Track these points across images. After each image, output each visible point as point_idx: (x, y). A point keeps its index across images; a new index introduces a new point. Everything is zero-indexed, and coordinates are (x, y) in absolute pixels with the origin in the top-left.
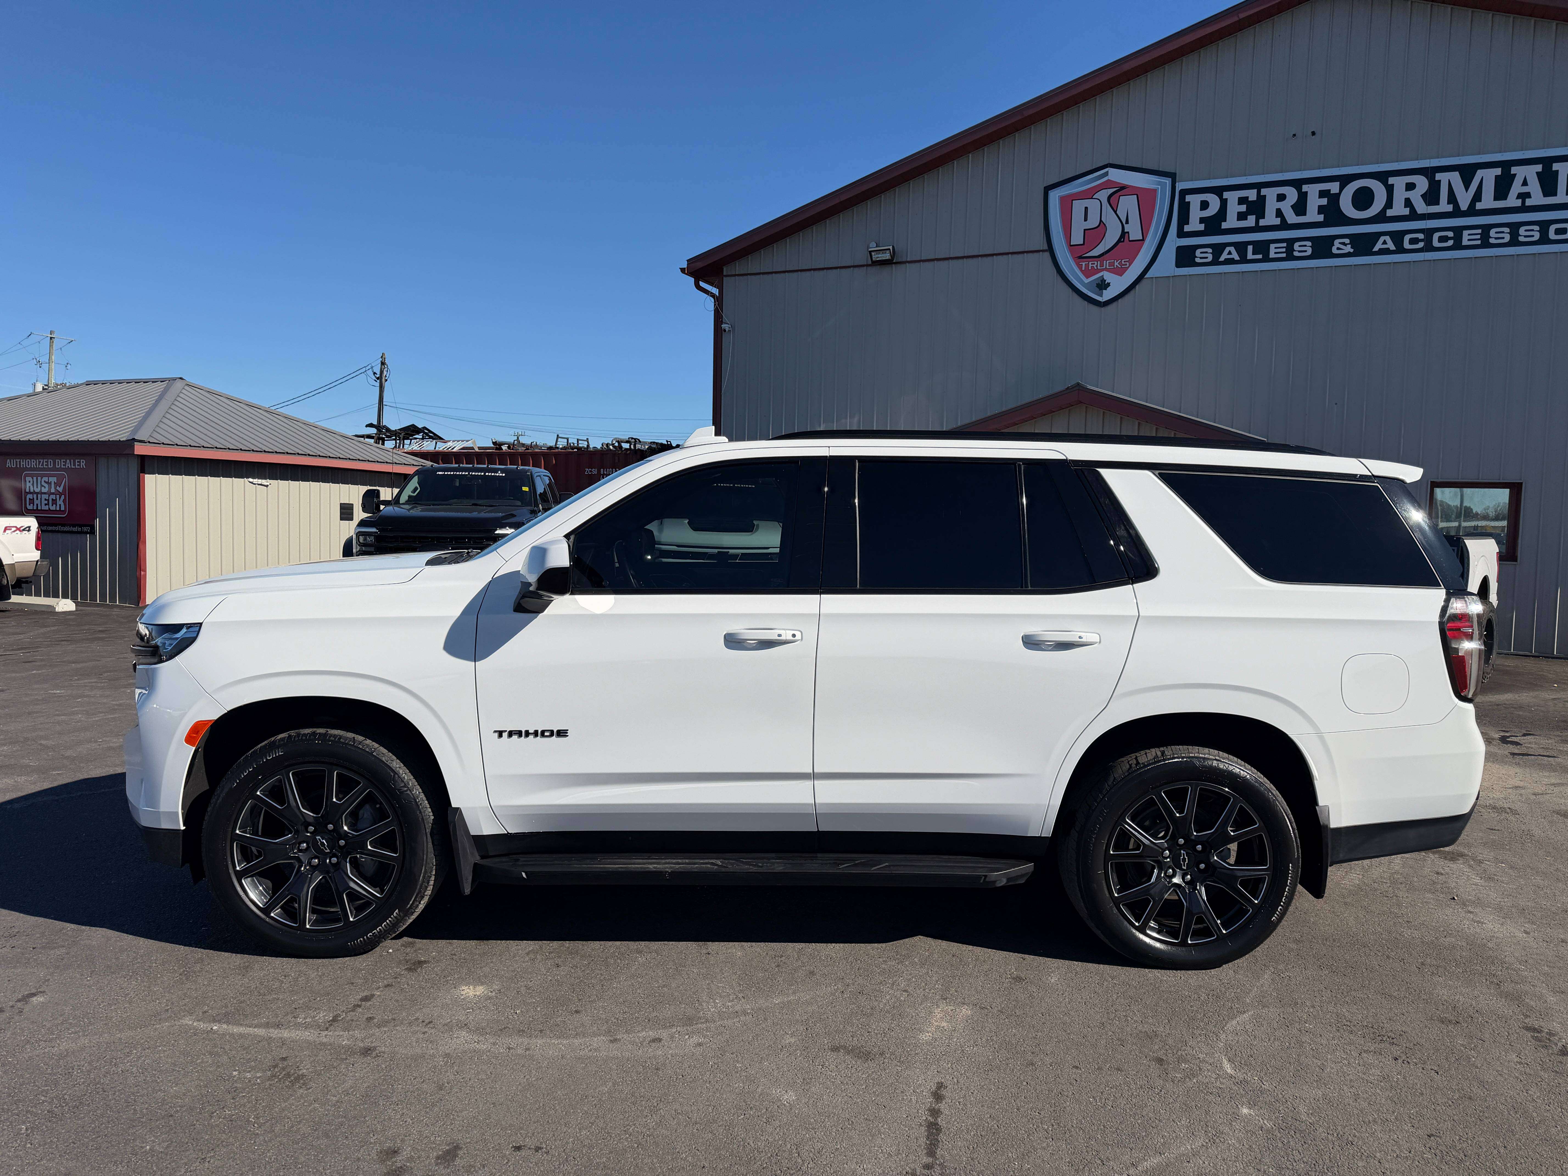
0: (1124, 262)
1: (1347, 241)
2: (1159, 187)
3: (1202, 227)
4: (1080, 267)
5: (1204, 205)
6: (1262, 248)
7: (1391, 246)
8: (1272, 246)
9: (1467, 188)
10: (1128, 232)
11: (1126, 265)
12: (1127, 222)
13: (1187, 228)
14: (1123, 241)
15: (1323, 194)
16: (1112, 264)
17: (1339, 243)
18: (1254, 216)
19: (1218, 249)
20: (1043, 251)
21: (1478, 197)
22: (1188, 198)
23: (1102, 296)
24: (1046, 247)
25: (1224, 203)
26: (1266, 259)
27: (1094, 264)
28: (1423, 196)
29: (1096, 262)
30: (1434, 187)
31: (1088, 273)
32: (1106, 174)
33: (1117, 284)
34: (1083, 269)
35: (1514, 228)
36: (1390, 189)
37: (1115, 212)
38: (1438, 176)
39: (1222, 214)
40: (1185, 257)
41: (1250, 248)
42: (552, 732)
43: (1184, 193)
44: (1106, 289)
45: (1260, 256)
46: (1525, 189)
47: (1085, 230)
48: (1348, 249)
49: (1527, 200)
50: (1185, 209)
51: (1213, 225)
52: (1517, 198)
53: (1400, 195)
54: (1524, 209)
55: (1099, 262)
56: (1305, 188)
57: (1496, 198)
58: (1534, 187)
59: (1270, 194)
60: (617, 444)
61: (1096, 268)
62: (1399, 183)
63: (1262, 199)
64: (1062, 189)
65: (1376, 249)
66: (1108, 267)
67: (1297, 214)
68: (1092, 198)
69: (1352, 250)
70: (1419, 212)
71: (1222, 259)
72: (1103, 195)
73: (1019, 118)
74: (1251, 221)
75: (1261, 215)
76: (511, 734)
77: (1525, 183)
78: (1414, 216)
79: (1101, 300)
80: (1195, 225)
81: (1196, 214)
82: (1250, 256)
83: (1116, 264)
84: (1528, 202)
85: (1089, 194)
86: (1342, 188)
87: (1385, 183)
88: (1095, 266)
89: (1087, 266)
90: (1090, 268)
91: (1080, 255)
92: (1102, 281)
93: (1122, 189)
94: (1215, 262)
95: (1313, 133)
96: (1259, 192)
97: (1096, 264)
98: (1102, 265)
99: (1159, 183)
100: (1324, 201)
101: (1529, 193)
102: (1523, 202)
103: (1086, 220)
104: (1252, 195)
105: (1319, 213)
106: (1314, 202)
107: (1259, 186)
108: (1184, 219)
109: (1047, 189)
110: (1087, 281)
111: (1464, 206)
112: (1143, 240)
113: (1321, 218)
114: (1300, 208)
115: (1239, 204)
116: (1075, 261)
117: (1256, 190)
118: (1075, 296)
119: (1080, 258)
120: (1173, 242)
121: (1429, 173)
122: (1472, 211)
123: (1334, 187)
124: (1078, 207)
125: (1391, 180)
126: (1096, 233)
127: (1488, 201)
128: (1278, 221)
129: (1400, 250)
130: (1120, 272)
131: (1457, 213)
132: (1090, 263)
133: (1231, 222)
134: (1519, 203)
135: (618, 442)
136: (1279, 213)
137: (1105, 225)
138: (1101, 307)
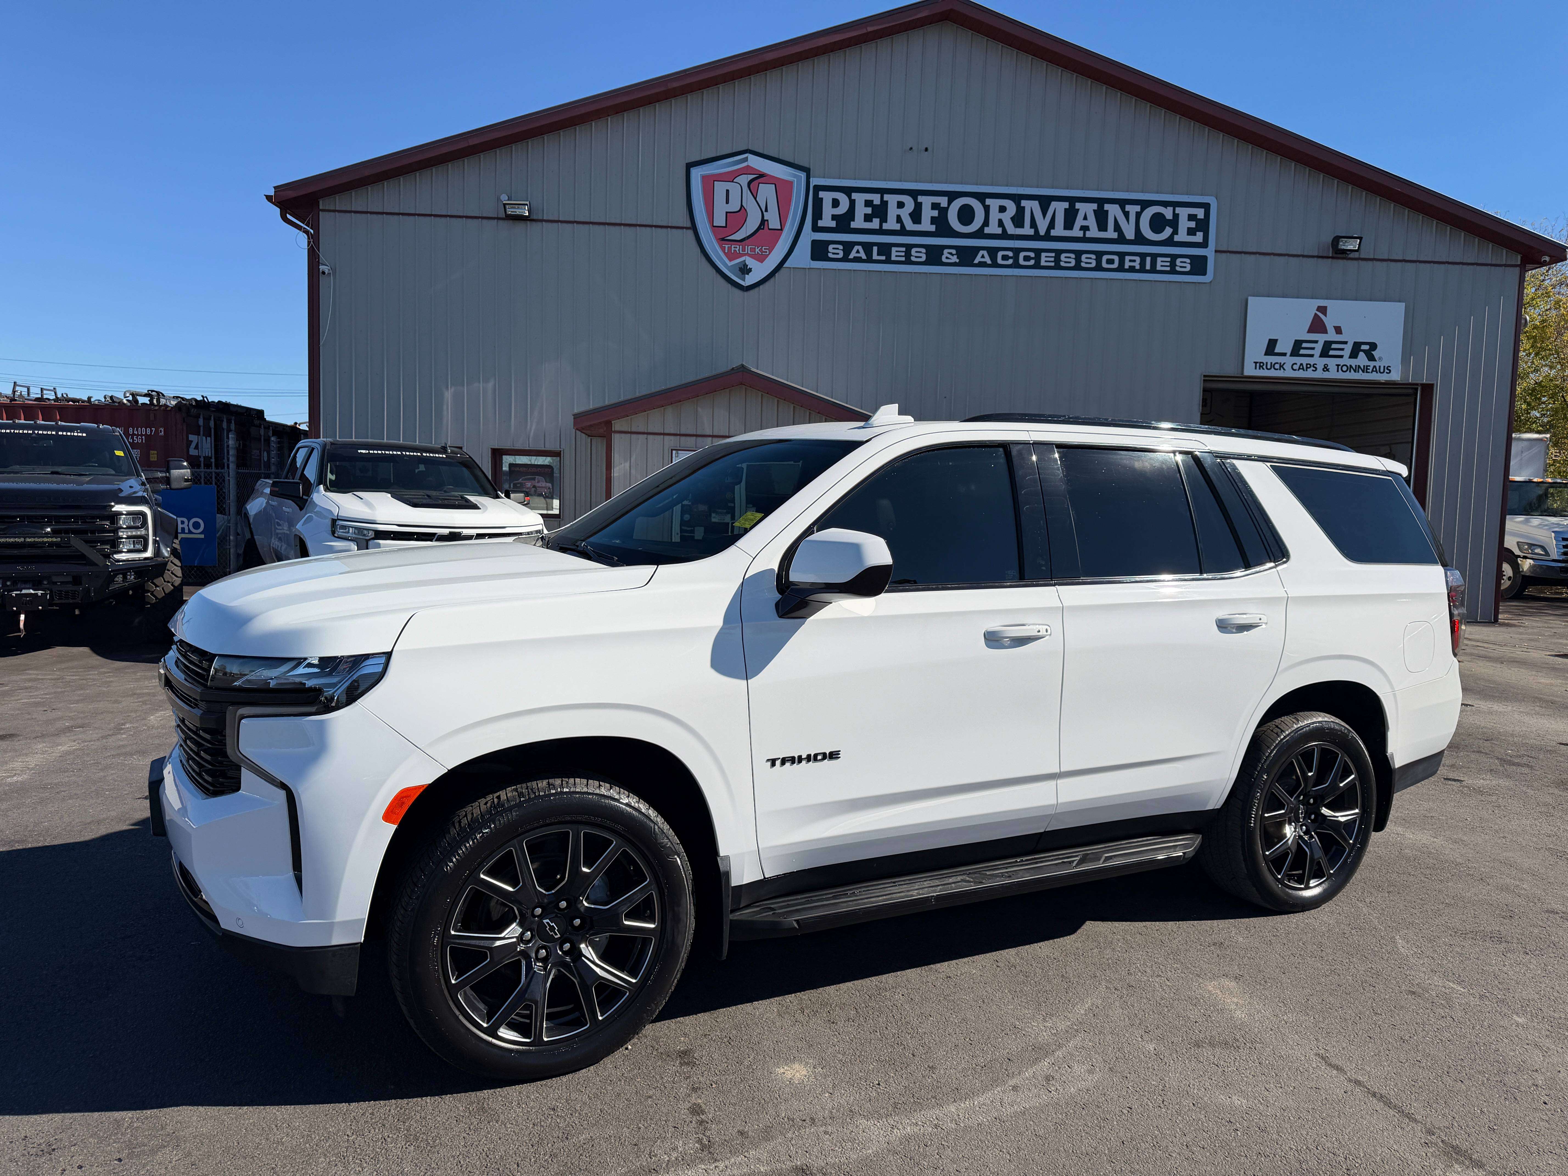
0: (765, 249)
1: (954, 252)
2: (796, 180)
3: (833, 224)
4: (723, 249)
5: (836, 203)
6: (885, 249)
7: (988, 260)
8: (894, 249)
9: (1044, 216)
10: (767, 220)
11: (766, 252)
12: (766, 210)
13: (821, 223)
14: (763, 229)
15: (935, 206)
16: (753, 250)
17: (948, 253)
18: (878, 219)
19: (848, 247)
20: (687, 228)
21: (1052, 225)
22: (822, 194)
23: (744, 281)
24: (689, 225)
25: (852, 203)
26: (888, 261)
27: (737, 247)
28: (1012, 219)
29: (738, 247)
30: (1020, 211)
31: (731, 256)
32: (746, 159)
33: (759, 271)
34: (726, 251)
35: (1078, 254)
36: (987, 209)
37: (755, 199)
38: (1024, 203)
39: (851, 214)
40: (819, 251)
41: (875, 249)
42: (824, 755)
43: (818, 188)
44: (748, 274)
45: (883, 258)
46: (1085, 223)
47: (727, 213)
48: (955, 259)
49: (1087, 232)
50: (818, 204)
51: (843, 222)
52: (1080, 230)
53: (994, 215)
54: (1084, 240)
55: (741, 247)
56: (920, 199)
57: (1065, 228)
58: (1092, 222)
59: (892, 200)
60: (130, 398)
61: (738, 252)
62: (994, 204)
63: (884, 204)
64: (704, 168)
65: (976, 261)
66: (749, 252)
67: (914, 223)
68: (733, 182)
69: (958, 261)
70: (1009, 233)
71: (851, 256)
72: (744, 180)
73: (663, 89)
74: (875, 224)
75: (884, 219)
76: (784, 761)
77: (1085, 218)
78: (1005, 236)
79: (744, 285)
80: (826, 221)
81: (828, 211)
82: (875, 257)
83: (757, 250)
84: (1089, 234)
85: (730, 178)
86: (950, 202)
87: (983, 203)
88: (737, 249)
89: (730, 248)
90: (733, 252)
91: (723, 238)
92: (744, 265)
93: (761, 176)
94: (845, 259)
95: (926, 150)
96: (882, 198)
97: (738, 248)
98: (744, 250)
99: (795, 176)
100: (935, 213)
101: (1088, 227)
102: (1084, 234)
103: (727, 202)
104: (876, 199)
105: (932, 224)
106: (928, 213)
107: (882, 191)
108: (818, 214)
109: (689, 166)
110: (730, 264)
111: (1042, 232)
112: (781, 229)
113: (933, 228)
114: (916, 216)
115: (866, 206)
116: (718, 242)
117: (879, 195)
118: (719, 277)
119: (722, 240)
120: (808, 236)
121: (1017, 199)
122: (1048, 237)
123: (943, 201)
124: (720, 188)
125: (988, 201)
126: (738, 217)
127: (1059, 230)
128: (898, 227)
129: (995, 265)
130: (761, 258)
131: (1036, 237)
132: (733, 246)
133: (858, 222)
134: (1080, 234)
135: (133, 395)
136: (899, 219)
137: (746, 210)
138: (744, 291)
